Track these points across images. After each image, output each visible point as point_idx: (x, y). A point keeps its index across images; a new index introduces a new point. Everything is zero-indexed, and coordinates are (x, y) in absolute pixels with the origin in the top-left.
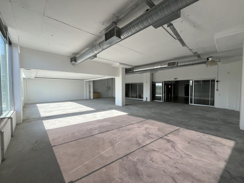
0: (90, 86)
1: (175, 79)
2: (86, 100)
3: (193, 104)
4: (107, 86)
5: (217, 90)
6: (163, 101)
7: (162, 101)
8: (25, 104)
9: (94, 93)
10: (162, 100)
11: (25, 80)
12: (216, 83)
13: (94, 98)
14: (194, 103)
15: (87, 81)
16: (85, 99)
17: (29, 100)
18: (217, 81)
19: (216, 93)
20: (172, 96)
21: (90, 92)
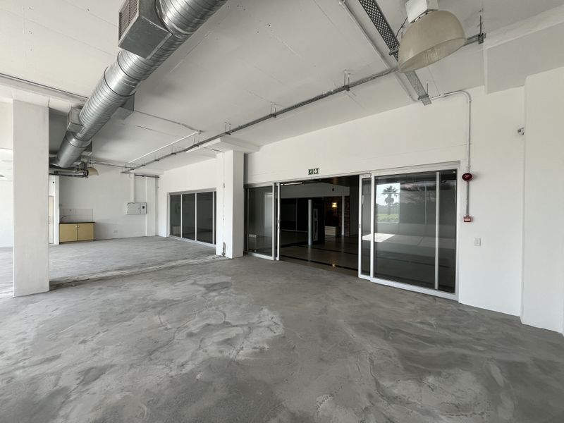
0: (50, 198)
1: (311, 172)
3: (371, 278)
4: (132, 200)
5: (468, 219)
6: (278, 259)
7: (272, 258)
9: (61, 223)
10: (276, 255)
12: (461, 185)
14: (376, 275)
18: (468, 177)
19: (463, 231)
20: (343, 234)
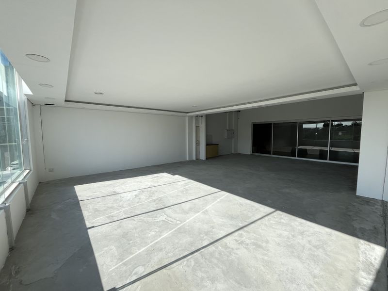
0: (197, 127)
2: (191, 162)
8: (40, 183)
9: (207, 145)
11: (38, 107)
13: (207, 159)
15: (191, 117)
16: (188, 159)
17: (51, 170)
21: (198, 144)
